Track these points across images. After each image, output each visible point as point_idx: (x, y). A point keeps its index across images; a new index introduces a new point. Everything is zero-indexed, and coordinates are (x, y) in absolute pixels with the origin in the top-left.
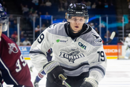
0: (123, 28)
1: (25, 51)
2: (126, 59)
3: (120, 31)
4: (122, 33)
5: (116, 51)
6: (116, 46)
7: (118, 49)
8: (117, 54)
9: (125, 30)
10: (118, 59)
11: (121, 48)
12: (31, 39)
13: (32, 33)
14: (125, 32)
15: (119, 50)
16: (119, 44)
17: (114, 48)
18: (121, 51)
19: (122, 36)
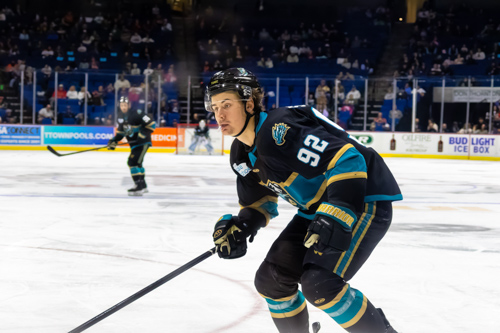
0: (189, 97)
1: (4, 134)
2: (191, 154)
3: (184, 102)
4: (186, 105)
5: (174, 138)
6: (174, 129)
7: (177, 135)
8: (175, 144)
9: (192, 99)
10: (177, 153)
11: (183, 133)
12: (16, 111)
13: (18, 101)
14: (192, 105)
15: (180, 137)
16: (179, 126)
17: (170, 133)
18: (184, 138)
19: (185, 111)
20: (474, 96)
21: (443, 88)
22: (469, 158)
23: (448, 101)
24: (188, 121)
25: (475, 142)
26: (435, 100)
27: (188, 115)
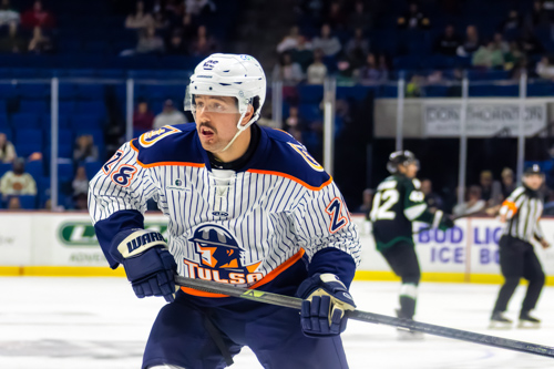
20: (477, 121)
21: (401, 101)
22: (467, 279)
23: (413, 133)
25: (482, 236)
26: (380, 131)
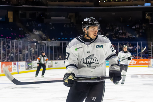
0: (151, 49)
3: (150, 50)
4: (150, 51)
6: (147, 59)
7: (148, 61)
8: (148, 64)
10: (148, 67)
11: (150, 61)
15: (149, 62)
17: (146, 61)
18: (150, 62)
19: (150, 53)
24: (151, 56)
27: (151, 54)
